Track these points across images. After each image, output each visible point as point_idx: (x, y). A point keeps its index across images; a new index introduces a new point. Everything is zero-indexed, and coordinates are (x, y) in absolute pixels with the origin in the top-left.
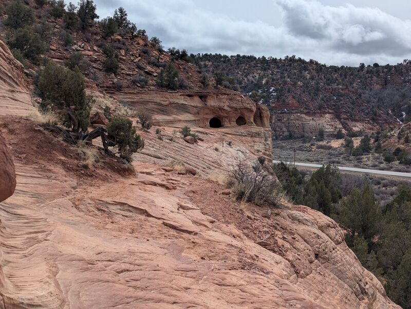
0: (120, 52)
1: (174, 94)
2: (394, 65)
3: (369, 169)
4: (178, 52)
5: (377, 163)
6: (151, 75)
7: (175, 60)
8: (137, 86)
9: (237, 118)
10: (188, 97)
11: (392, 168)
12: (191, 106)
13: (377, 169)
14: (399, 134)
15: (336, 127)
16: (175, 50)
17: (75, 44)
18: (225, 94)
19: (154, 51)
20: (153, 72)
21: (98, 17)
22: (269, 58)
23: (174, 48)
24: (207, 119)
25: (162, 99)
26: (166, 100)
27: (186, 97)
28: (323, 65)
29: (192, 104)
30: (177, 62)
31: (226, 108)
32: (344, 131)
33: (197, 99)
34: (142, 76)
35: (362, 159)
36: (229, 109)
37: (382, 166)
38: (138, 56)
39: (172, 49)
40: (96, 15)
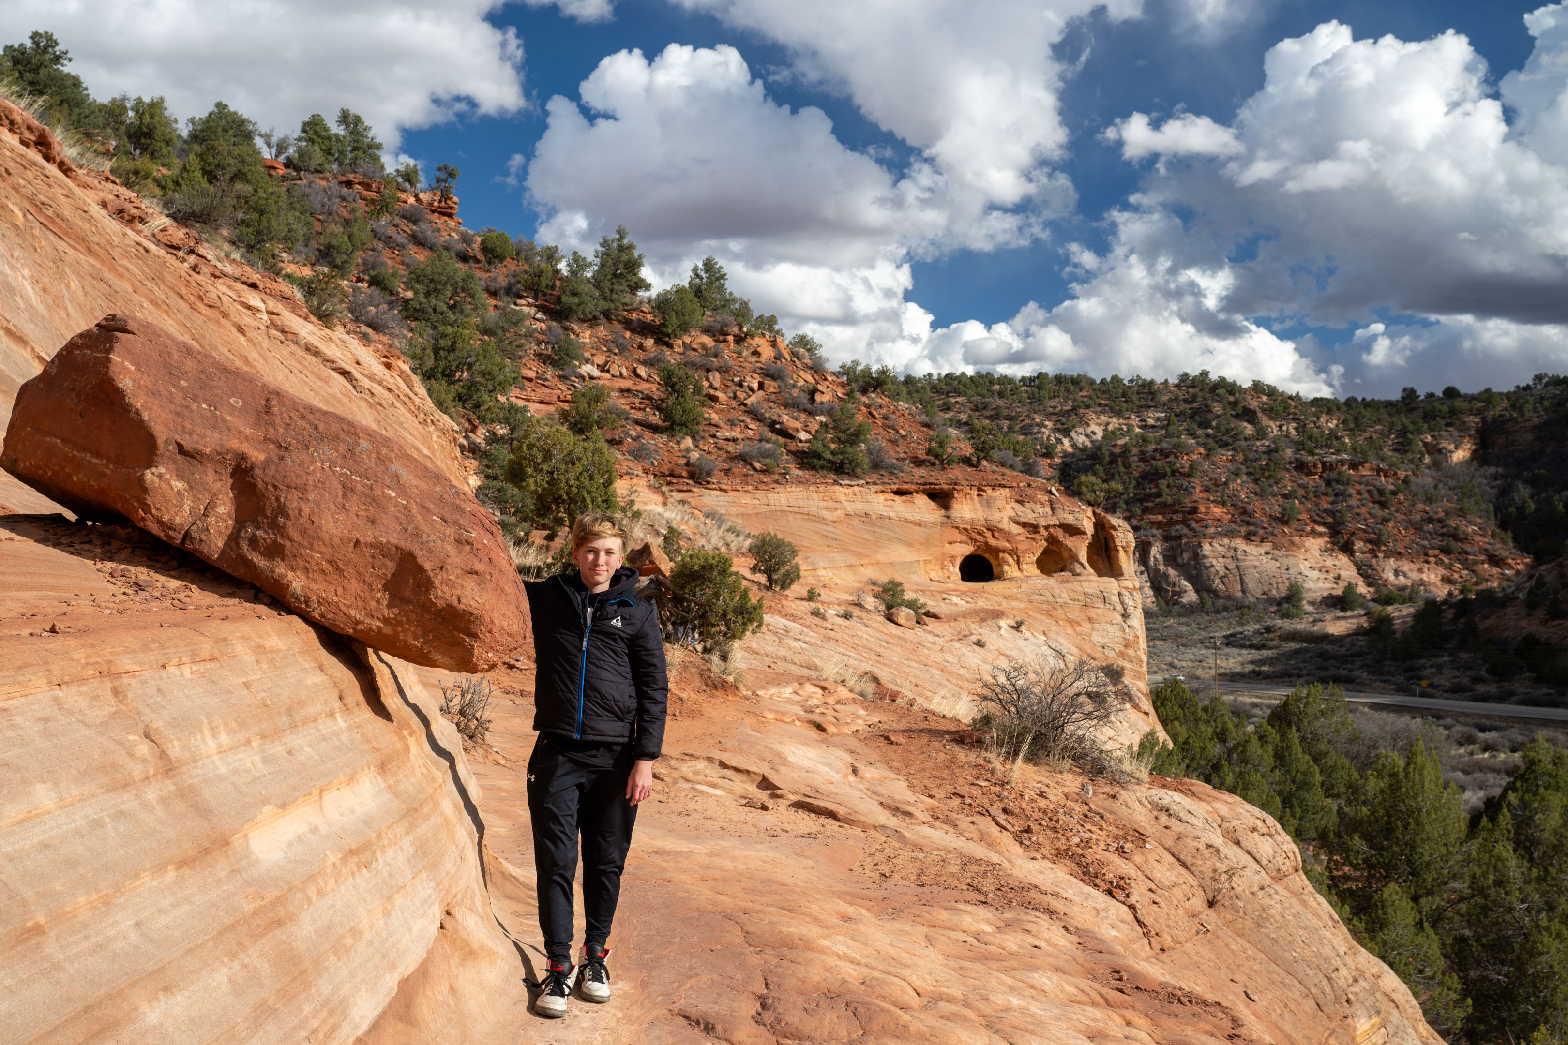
0: (708, 380)
1: (856, 489)
2: (1505, 391)
3: (1441, 697)
4: (867, 371)
5: (1466, 681)
6: (792, 437)
7: (858, 395)
8: (755, 469)
9: (1039, 553)
10: (897, 498)
11: (1511, 694)
12: (906, 521)
13: (1466, 699)
14: (1531, 592)
15: (1338, 577)
16: (859, 368)
17: (587, 361)
18: (1004, 486)
19: (802, 373)
20: (797, 430)
21: (648, 287)
22: (1131, 381)
23: (856, 363)
24: (953, 558)
25: (823, 504)
26: (835, 505)
27: (892, 496)
28: (1291, 398)
29: (909, 517)
30: (864, 399)
31: (1006, 525)
32: (1362, 589)
33: (922, 500)
34: (768, 441)
35: (1420, 669)
36: (1016, 529)
37: (1482, 688)
38: (755, 386)
39: (849, 364)
40: (642, 281)
